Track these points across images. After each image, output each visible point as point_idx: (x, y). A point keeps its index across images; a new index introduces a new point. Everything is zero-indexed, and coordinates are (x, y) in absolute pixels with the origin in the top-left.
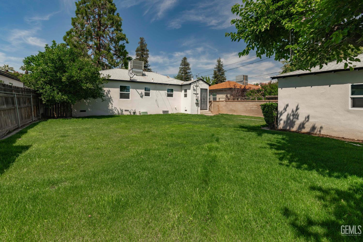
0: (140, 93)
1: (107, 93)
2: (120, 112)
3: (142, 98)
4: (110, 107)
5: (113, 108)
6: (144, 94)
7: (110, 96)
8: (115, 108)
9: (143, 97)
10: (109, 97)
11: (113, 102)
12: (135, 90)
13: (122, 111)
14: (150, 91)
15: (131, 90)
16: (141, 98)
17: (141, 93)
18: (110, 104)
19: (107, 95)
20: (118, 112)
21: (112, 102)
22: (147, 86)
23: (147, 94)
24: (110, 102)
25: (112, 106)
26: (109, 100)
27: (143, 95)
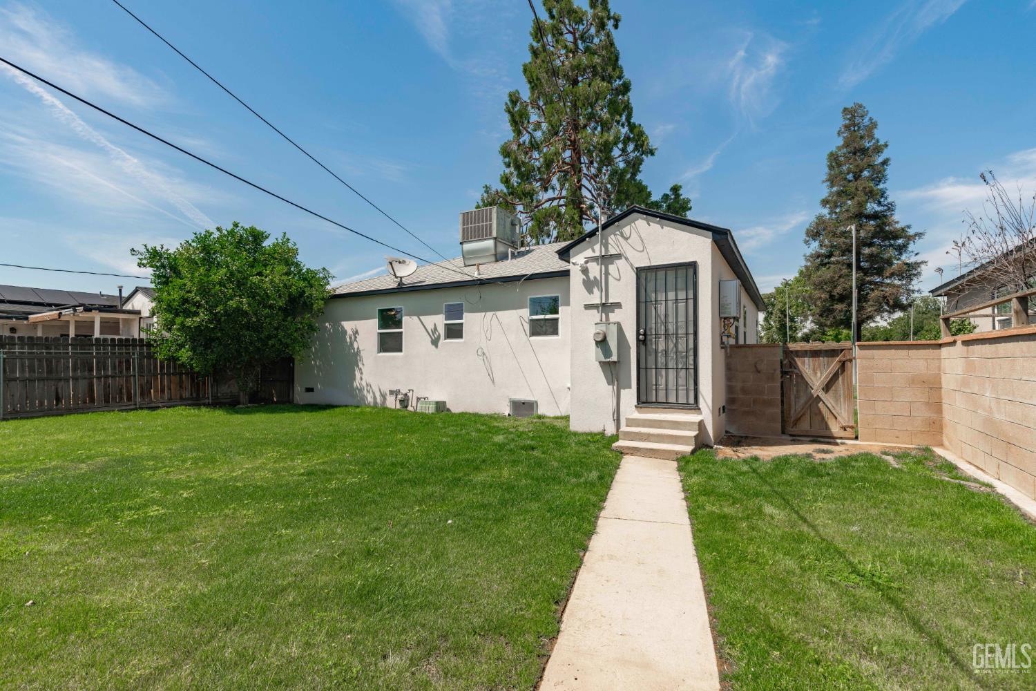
0: (430, 327)
1: (350, 338)
2: (379, 400)
3: (437, 346)
4: (356, 384)
5: (364, 383)
6: (441, 330)
7: (358, 348)
8: (367, 385)
9: (440, 344)
10: (356, 350)
11: (363, 364)
12: (415, 318)
13: (383, 396)
14: (462, 318)
15: (405, 319)
16: (434, 347)
17: (433, 327)
18: (356, 373)
19: (352, 344)
20: (375, 398)
21: (361, 366)
22: (453, 299)
23: (454, 332)
24: (358, 366)
25: (361, 379)
26: (352, 360)
27: (439, 336)
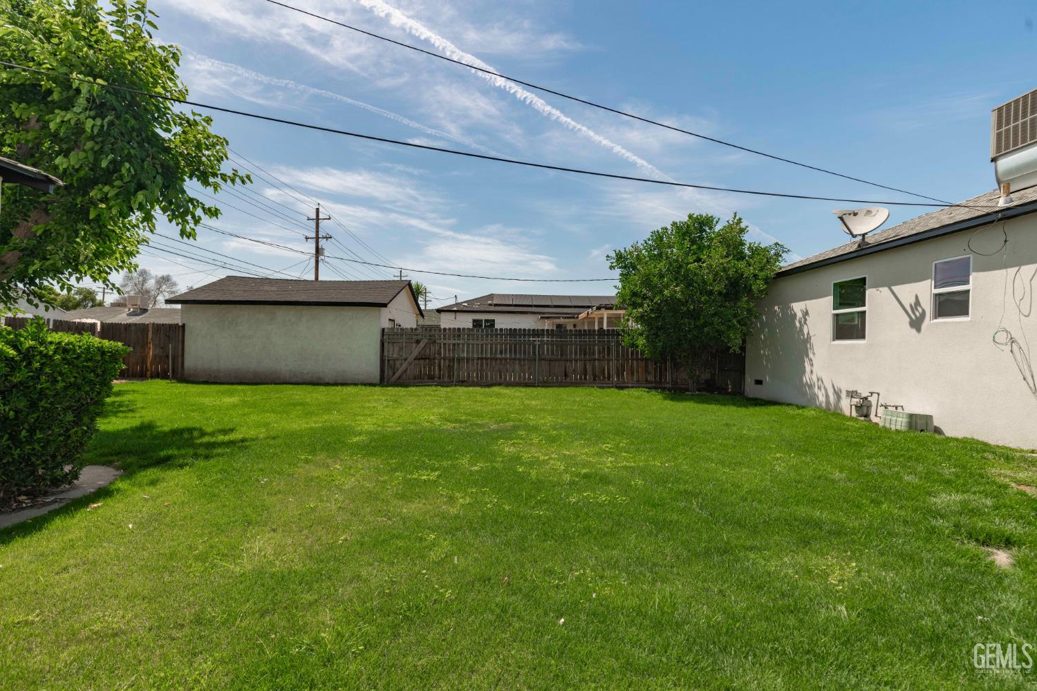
0: (908, 301)
1: (800, 322)
2: (832, 398)
3: (919, 330)
4: (807, 378)
5: (815, 379)
6: (928, 305)
7: (808, 334)
8: (818, 380)
9: (924, 326)
10: (806, 336)
11: (814, 354)
12: (885, 290)
13: (837, 394)
14: (967, 282)
15: (870, 293)
16: (914, 331)
17: (913, 301)
18: (806, 364)
19: (801, 330)
20: (827, 396)
21: (811, 355)
22: (951, 252)
23: (953, 305)
24: (808, 356)
25: (812, 372)
26: (802, 347)
27: (923, 314)
